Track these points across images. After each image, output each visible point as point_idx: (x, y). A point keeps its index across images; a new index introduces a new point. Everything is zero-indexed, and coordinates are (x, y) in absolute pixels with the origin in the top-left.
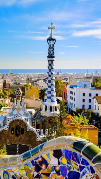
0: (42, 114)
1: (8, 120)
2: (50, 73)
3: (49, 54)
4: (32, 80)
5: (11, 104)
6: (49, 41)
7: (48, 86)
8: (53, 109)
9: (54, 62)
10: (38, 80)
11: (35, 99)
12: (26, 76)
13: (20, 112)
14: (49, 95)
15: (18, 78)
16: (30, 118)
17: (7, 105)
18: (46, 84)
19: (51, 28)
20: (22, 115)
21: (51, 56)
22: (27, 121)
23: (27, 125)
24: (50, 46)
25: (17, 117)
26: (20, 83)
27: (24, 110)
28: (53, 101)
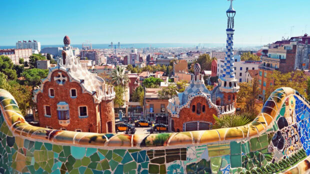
0: (220, 90)
1: (190, 98)
2: (229, 48)
3: (228, 27)
6: (228, 14)
7: (227, 61)
8: (233, 84)
9: (233, 36)
14: (228, 70)
21: (230, 30)
22: (209, 98)
23: (209, 102)
24: (229, 18)
25: (199, 94)
28: (232, 77)
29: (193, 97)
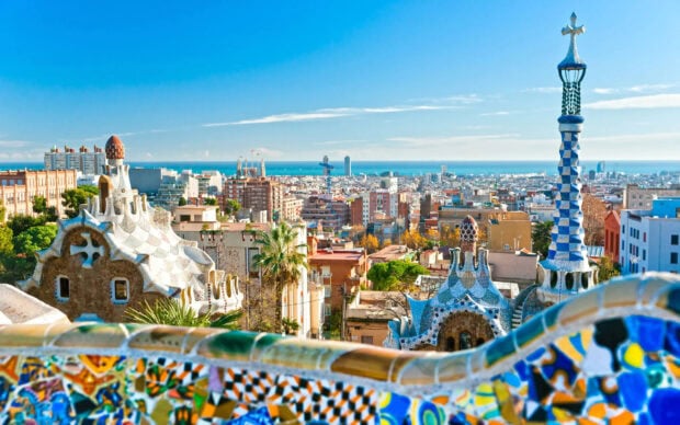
0: (540, 298)
1: (437, 315)
2: (566, 172)
3: (564, 111)
4: (512, 193)
5: (446, 265)
6: (563, 72)
7: (561, 211)
8: (577, 280)
9: (579, 136)
10: (530, 194)
11: (518, 253)
12: (491, 182)
13: (472, 290)
14: (564, 239)
15: (468, 188)
16: (504, 307)
17: (434, 270)
18: (554, 206)
19: (571, 31)
20: (477, 300)
21: (570, 120)
22: (496, 317)
23: (494, 330)
24: (566, 85)
25: (463, 303)
26: (475, 204)
27: (485, 284)
28: (575, 258)
29: (446, 314)
